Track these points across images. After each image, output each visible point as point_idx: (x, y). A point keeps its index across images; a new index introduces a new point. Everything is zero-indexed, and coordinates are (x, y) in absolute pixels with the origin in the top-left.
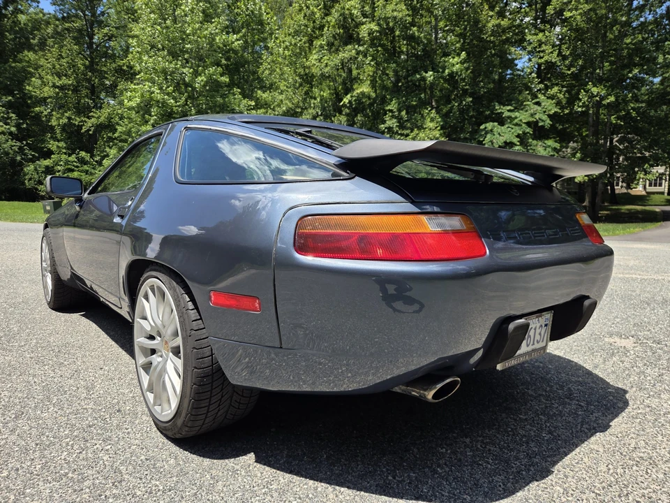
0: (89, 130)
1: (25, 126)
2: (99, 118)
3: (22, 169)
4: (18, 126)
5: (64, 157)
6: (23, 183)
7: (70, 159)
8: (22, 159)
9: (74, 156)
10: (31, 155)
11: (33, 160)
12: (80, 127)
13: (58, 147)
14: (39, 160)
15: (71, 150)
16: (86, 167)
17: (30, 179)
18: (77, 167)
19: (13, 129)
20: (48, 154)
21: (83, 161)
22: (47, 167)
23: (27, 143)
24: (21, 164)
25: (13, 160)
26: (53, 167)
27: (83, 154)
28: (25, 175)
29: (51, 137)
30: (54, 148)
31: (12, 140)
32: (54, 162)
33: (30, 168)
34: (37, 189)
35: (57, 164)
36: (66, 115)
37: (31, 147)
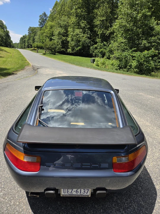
0: (107, 35)
2: (111, 30)
4: (90, 35)
5: (100, 44)
7: (101, 44)
9: (102, 43)
10: (92, 43)
11: (92, 45)
12: (105, 34)
13: (99, 41)
14: (94, 45)
15: (102, 42)
16: (105, 47)
17: (91, 51)
18: (103, 47)
20: (96, 43)
21: (105, 45)
22: (96, 47)
24: (90, 46)
25: (88, 45)
27: (105, 42)
29: (98, 37)
30: (98, 41)
31: (88, 39)
33: (91, 48)
34: (92, 54)
35: (98, 46)
36: (102, 30)
37: (92, 41)
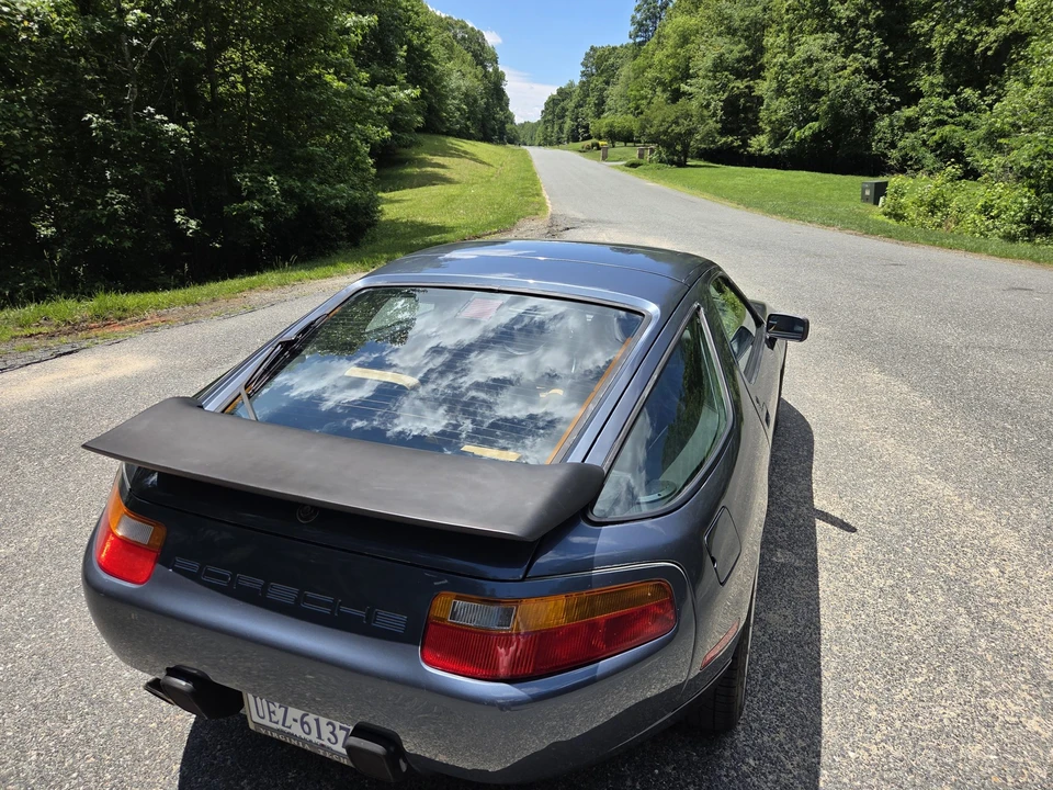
0: (989, 49)
1: (891, 53)
2: (1012, 22)
3: (873, 125)
4: (881, 56)
5: (936, 100)
6: (870, 147)
7: (946, 103)
8: (877, 108)
9: (952, 98)
10: (890, 101)
11: (890, 111)
12: (975, 45)
13: (932, 85)
14: (899, 109)
15: (951, 88)
16: (966, 116)
17: (880, 140)
18: (953, 116)
19: (874, 62)
20: (913, 98)
21: (964, 106)
22: (908, 119)
23: (888, 82)
24: (873, 117)
25: (864, 111)
26: (918, 118)
27: (968, 92)
28: (874, 135)
29: (927, 68)
30: (925, 88)
31: (867, 80)
32: (921, 110)
33: (883, 123)
34: (885, 156)
35: (924, 114)
36: (958, 26)
37: (891, 89)
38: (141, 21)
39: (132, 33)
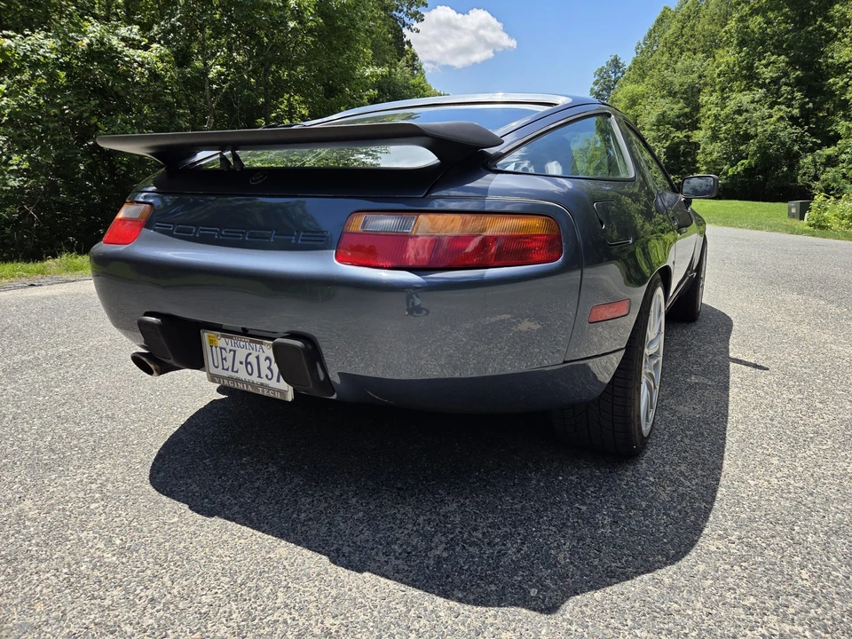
1: (811, 105)
3: (798, 162)
4: (802, 107)
6: (795, 180)
8: (800, 149)
10: (812, 142)
11: (812, 150)
13: (848, 128)
14: (820, 149)
17: (804, 174)
19: (796, 112)
20: (832, 139)
22: (829, 157)
23: (809, 128)
24: (797, 156)
25: (789, 150)
26: (837, 156)
28: (799, 169)
29: (844, 116)
30: (842, 131)
31: (791, 126)
32: (839, 149)
33: (806, 160)
34: (810, 187)
35: (843, 153)
37: (813, 133)
38: (220, 74)
39: (212, 82)
